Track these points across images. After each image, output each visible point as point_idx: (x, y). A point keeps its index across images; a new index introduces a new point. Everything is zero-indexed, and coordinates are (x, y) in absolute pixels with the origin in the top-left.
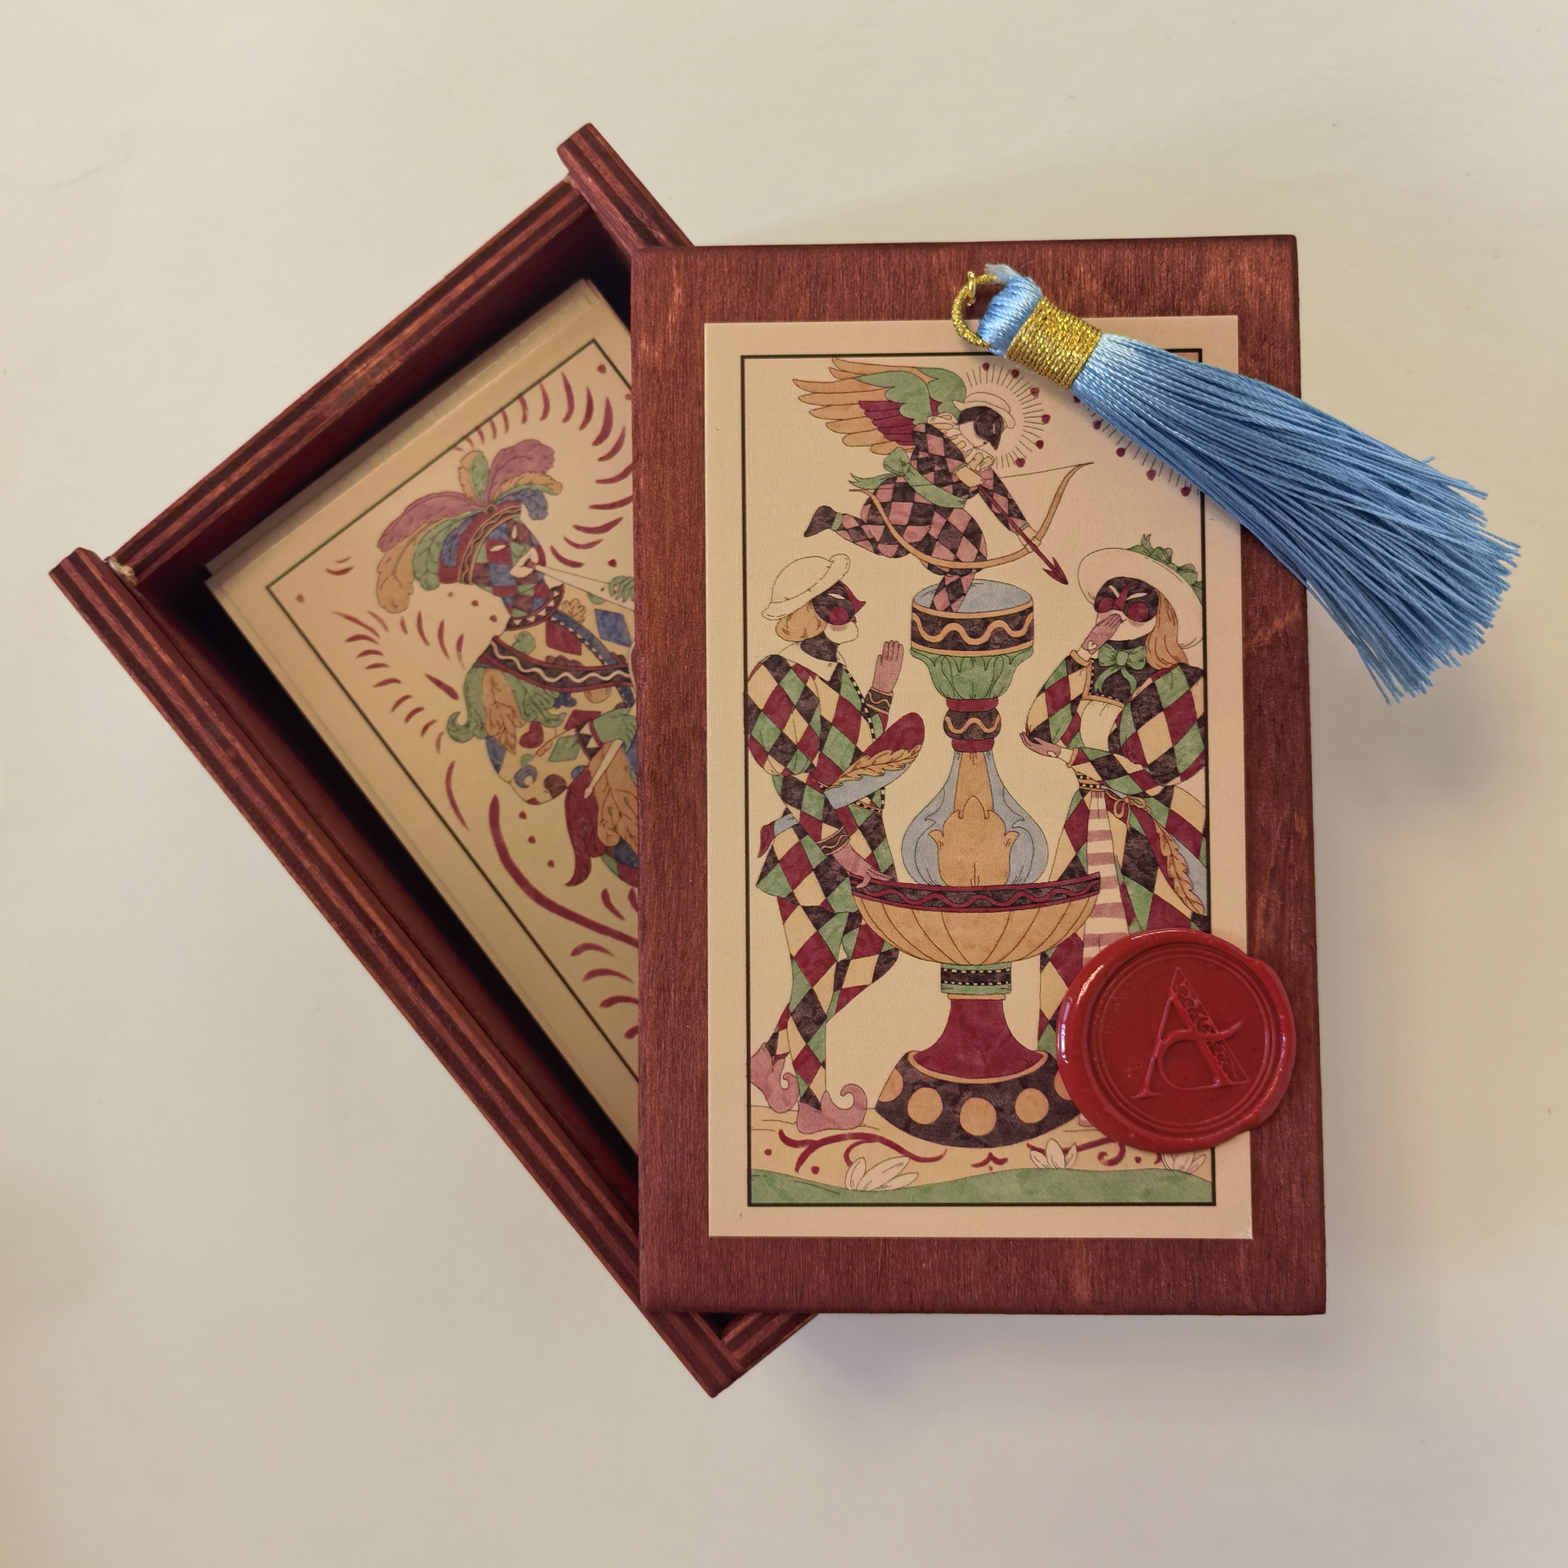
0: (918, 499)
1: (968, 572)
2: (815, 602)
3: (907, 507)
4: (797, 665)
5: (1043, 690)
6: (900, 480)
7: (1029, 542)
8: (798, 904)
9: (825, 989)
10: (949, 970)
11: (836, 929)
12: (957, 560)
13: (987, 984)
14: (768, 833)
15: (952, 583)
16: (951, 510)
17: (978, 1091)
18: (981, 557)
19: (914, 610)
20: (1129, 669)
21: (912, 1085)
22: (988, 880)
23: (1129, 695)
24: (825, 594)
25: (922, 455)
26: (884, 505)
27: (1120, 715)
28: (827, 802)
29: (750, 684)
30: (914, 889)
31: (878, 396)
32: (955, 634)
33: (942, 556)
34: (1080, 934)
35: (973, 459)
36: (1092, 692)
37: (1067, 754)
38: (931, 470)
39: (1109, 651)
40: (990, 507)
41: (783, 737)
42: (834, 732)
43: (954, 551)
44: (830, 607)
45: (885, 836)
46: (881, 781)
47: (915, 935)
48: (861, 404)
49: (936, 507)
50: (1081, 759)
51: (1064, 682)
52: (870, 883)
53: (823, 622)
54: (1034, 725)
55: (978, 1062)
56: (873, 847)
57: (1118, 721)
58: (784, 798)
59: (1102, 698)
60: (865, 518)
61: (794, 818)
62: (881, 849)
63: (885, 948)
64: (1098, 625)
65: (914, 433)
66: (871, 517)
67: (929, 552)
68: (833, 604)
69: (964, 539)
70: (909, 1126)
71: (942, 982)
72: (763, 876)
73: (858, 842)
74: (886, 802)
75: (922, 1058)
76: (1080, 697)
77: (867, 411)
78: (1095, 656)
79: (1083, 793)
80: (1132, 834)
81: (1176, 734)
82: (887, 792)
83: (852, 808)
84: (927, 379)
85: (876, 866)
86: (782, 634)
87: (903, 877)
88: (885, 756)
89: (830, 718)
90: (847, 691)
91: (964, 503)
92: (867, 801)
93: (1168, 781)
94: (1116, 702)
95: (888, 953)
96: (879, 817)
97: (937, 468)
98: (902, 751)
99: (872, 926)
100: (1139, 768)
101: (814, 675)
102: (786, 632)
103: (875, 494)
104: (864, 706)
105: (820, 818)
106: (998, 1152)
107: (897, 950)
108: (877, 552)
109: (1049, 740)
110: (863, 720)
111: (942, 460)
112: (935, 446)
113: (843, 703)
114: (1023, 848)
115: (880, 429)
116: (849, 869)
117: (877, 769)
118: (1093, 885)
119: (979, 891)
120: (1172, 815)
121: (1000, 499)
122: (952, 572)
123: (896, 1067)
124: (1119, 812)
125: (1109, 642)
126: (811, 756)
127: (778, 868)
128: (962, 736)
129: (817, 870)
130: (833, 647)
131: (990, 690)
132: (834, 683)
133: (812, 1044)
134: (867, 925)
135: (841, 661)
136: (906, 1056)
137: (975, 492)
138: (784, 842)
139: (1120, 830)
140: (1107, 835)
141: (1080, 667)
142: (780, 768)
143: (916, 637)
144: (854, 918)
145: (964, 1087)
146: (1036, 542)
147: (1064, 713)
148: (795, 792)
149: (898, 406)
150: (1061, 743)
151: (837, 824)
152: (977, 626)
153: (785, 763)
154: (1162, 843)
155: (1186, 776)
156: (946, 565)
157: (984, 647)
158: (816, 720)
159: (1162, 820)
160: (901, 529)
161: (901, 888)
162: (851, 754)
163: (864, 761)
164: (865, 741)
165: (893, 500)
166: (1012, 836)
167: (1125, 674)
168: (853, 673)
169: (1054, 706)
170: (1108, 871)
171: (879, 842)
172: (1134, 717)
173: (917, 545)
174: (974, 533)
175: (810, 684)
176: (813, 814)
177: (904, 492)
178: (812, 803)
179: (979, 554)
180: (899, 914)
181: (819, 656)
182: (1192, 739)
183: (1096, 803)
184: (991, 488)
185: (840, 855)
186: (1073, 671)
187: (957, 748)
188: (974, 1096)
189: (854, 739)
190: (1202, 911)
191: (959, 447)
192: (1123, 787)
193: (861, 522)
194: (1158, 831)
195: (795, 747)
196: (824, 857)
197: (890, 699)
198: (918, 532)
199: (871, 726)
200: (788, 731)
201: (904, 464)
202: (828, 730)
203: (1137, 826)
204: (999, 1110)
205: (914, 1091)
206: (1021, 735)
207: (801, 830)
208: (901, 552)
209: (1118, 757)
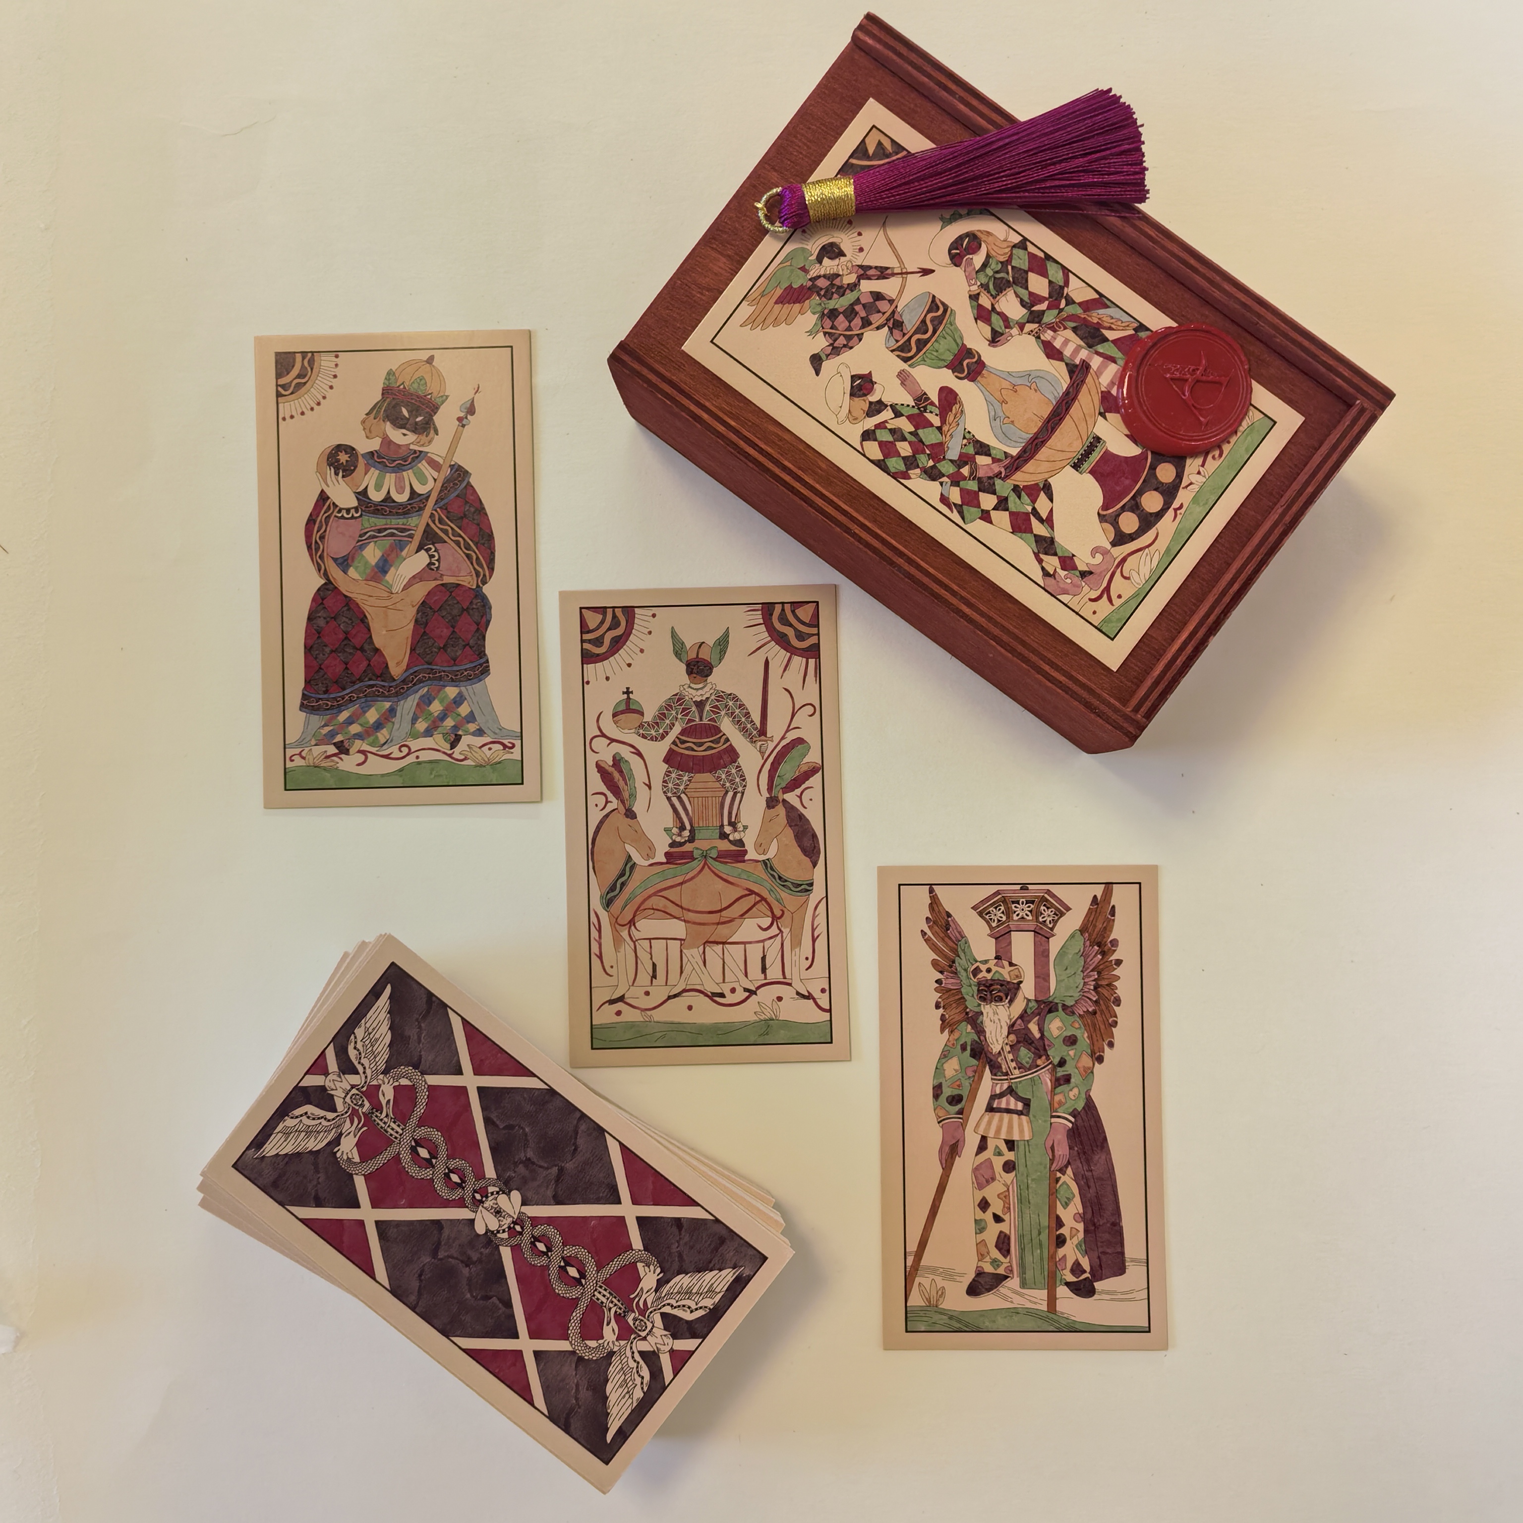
0: (841, 310)
1: (893, 312)
2: (852, 395)
3: (841, 318)
4: (875, 426)
5: (976, 319)
6: (826, 312)
7: (902, 274)
8: (989, 511)
9: (1039, 529)
10: (1074, 463)
11: (1015, 503)
12: (884, 313)
13: (1094, 451)
14: (944, 500)
15: (893, 324)
16: (858, 299)
17: (1140, 493)
18: (891, 301)
19: (892, 351)
20: (997, 272)
21: (1115, 523)
22: (1046, 412)
23: (1009, 281)
24: (852, 387)
25: (822, 293)
26: (832, 328)
27: (1015, 292)
28: (951, 461)
29: (867, 455)
30: (1024, 451)
31: (779, 292)
32: (918, 340)
33: (877, 319)
34: (1103, 389)
35: (843, 270)
36: (994, 298)
37: (1015, 331)
38: (833, 293)
39: (981, 275)
40: (871, 279)
41: (904, 458)
42: (920, 432)
43: (879, 312)
44: (860, 390)
45: (988, 446)
46: (961, 428)
47: (1045, 467)
48: (776, 303)
49: (852, 305)
50: (1022, 327)
51: (980, 307)
52: (1005, 470)
53: (865, 398)
54: (989, 336)
55: (1127, 482)
56: (990, 455)
57: (1017, 296)
58: (934, 480)
59: (1001, 295)
60: (831, 342)
61: (947, 483)
62: (993, 452)
63: (1041, 486)
64: (965, 271)
65: (809, 288)
66: (833, 338)
67: (870, 324)
68: (860, 387)
69: (877, 303)
70: (1132, 537)
71: (1077, 471)
72: (963, 518)
73: (982, 460)
74: (973, 432)
75: (1105, 507)
76: (992, 305)
77: (782, 303)
78: (979, 283)
79: (1038, 337)
80: (1075, 330)
81: (1043, 273)
82: (968, 429)
83: (964, 451)
84: (788, 263)
85: (999, 460)
86: (855, 422)
87: (1014, 452)
88: (950, 417)
89: (912, 429)
90: (906, 411)
91: (860, 290)
92: (965, 441)
93: (1063, 294)
94: (1008, 290)
95: (1044, 485)
96: (978, 441)
97: (834, 290)
98: (954, 408)
99: (1026, 484)
100: (1047, 303)
101: (886, 421)
102: (856, 419)
103: (823, 328)
104: (919, 409)
105: (956, 470)
106: (1176, 505)
107: (1046, 480)
108: (851, 348)
109: (1002, 334)
110: (925, 414)
111: (832, 285)
112: (822, 283)
113: (910, 418)
114: (1042, 384)
115: (794, 303)
116: (991, 475)
117: (954, 424)
118: (1085, 366)
119: (1048, 420)
120: (1080, 304)
121: (871, 272)
122: (888, 320)
123: (1101, 522)
124: (1060, 328)
125: (977, 272)
126: (924, 452)
127: (965, 507)
128: (969, 373)
129: (980, 490)
130: (880, 402)
131: (958, 345)
132: (898, 414)
133: (1060, 554)
134: (1024, 486)
135: (889, 404)
136: (1099, 514)
137: (859, 281)
138: (955, 495)
139: (1069, 334)
140: (1067, 342)
141: (978, 294)
142: (918, 471)
143: (906, 360)
144: (1016, 489)
145: (1133, 498)
146: (904, 271)
147: (995, 318)
148: (935, 472)
149: (790, 287)
150: (1007, 330)
151: (966, 463)
152: (922, 327)
153: (918, 467)
154: (1089, 319)
155: (1067, 283)
156: (882, 320)
157: (935, 332)
158: (908, 436)
159: (1079, 311)
160: (849, 329)
161: (1019, 456)
162: (937, 432)
163: (945, 428)
164: (936, 421)
165: (833, 323)
166: (1034, 386)
167: (998, 276)
168: (900, 402)
169: (988, 321)
170: (1084, 354)
171: (989, 450)
172: (1021, 287)
173: (863, 327)
174: (878, 296)
175: (889, 426)
176: (951, 472)
177: (833, 314)
178: (947, 468)
179: (889, 301)
180: (1030, 467)
181: (879, 412)
182: (1052, 269)
183: (1048, 335)
184: (863, 272)
185: (981, 473)
186: (978, 299)
187: (973, 380)
188: (1141, 496)
189: (932, 425)
190: (1136, 325)
191: (832, 272)
192: (1050, 317)
193: (831, 345)
194: (1083, 316)
195: (914, 456)
196: (976, 482)
197: (925, 394)
198: (857, 322)
199: (931, 412)
200: (904, 453)
201: (820, 304)
202: (917, 434)
203: (1073, 324)
204: (1156, 490)
205: (1118, 523)
206: (989, 345)
207: (955, 483)
208: (860, 337)
209: (1034, 309)
